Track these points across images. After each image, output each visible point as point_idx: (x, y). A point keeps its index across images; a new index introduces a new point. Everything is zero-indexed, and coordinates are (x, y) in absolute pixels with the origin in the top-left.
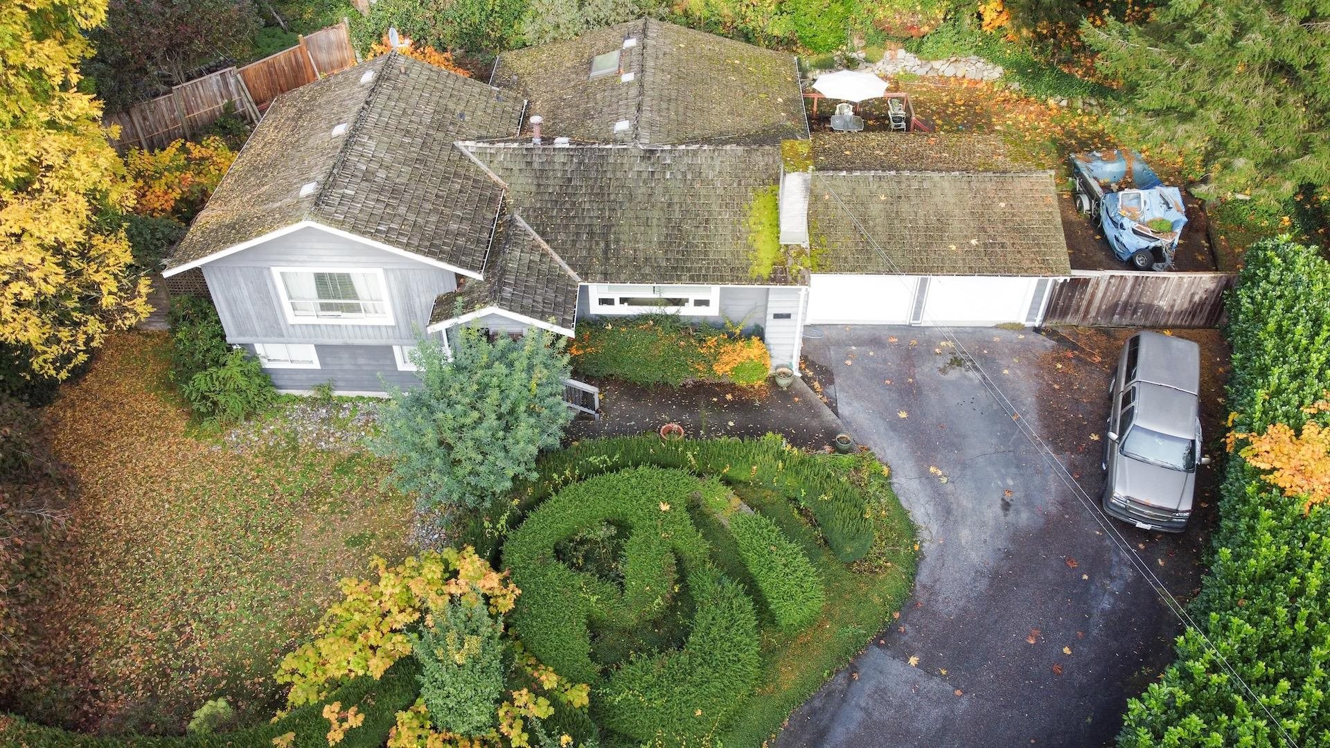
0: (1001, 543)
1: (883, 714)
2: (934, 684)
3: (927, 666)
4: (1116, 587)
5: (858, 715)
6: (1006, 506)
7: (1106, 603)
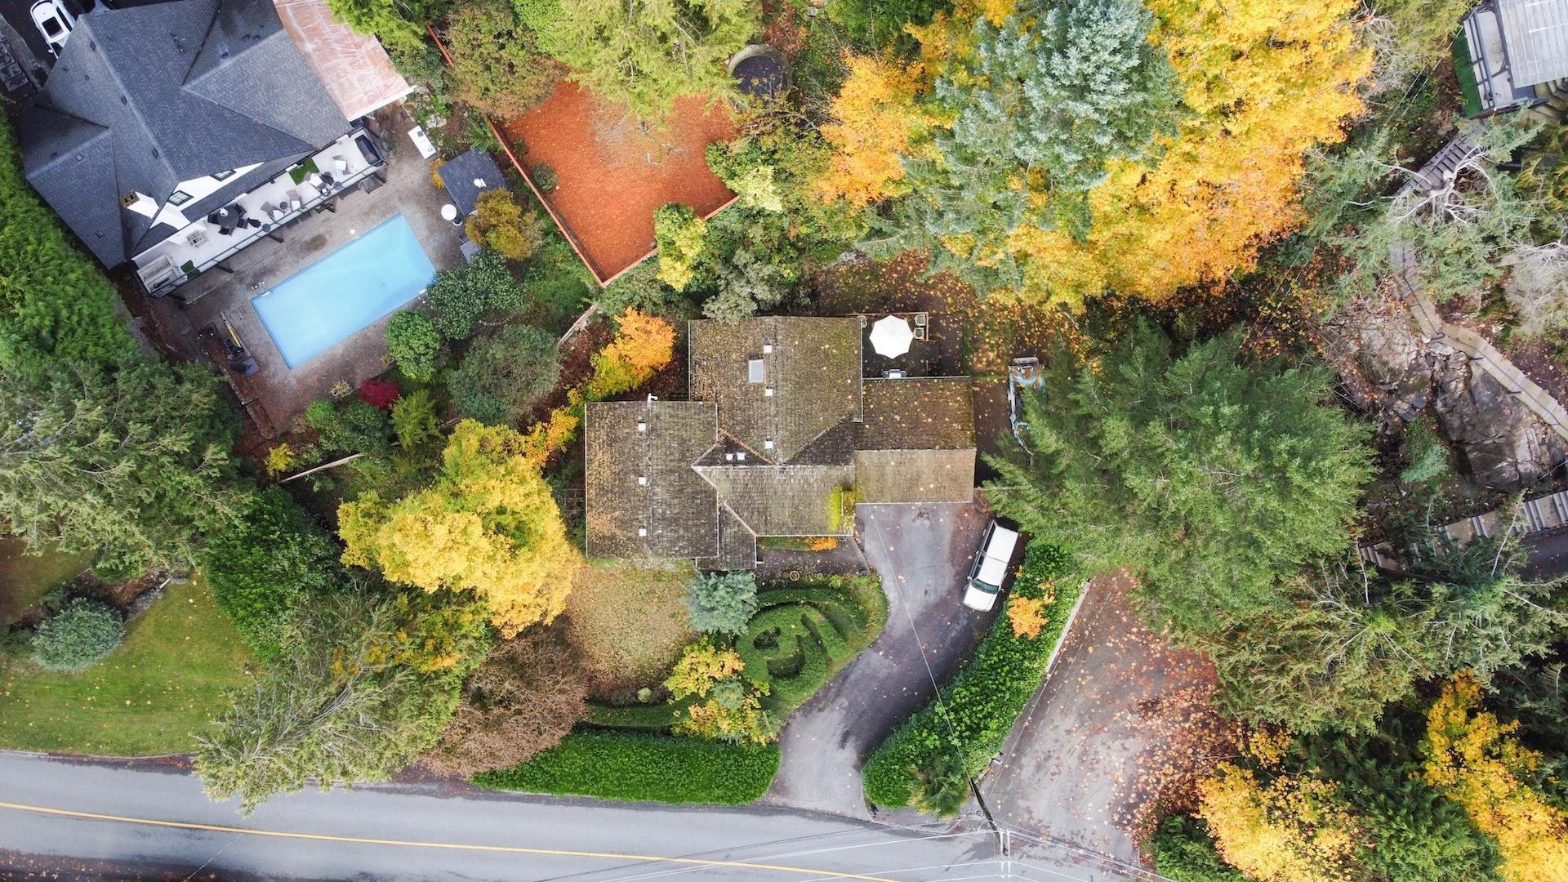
0: (921, 609)
1: (868, 671)
2: (886, 662)
3: (886, 656)
4: (958, 628)
5: (860, 672)
6: (926, 592)
7: (953, 634)
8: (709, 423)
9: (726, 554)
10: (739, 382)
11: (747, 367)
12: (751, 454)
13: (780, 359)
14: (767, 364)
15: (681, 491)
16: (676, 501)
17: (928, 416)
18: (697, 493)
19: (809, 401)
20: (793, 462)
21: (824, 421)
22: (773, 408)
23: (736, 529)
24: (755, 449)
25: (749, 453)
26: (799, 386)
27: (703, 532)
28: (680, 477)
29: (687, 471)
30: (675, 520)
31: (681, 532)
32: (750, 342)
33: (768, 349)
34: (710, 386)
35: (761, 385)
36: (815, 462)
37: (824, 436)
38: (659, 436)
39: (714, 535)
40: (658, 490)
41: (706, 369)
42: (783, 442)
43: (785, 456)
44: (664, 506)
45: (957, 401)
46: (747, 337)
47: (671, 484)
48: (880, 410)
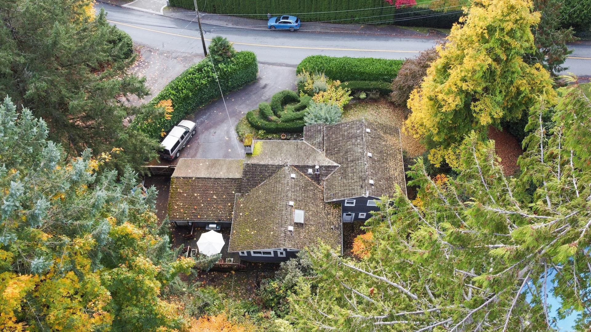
8: (330, 190)
9: (320, 130)
10: (310, 213)
11: (305, 220)
12: (304, 172)
13: (283, 222)
14: (292, 220)
15: (346, 152)
16: (349, 147)
17: (196, 197)
18: (337, 153)
19: (267, 201)
20: (280, 167)
21: (259, 192)
22: (290, 195)
23: (314, 142)
24: (301, 175)
25: (305, 173)
26: (272, 208)
27: (333, 136)
28: (347, 159)
29: (343, 163)
30: (350, 138)
31: (346, 133)
32: (302, 235)
33: (291, 228)
34: (329, 214)
35: (296, 208)
36: (266, 166)
37: (260, 183)
38: (361, 177)
39: (327, 135)
40: (360, 150)
41: (331, 223)
42: (285, 177)
43: (284, 170)
44: (356, 143)
45: (178, 205)
46: (305, 238)
47: (353, 155)
48: (225, 201)
